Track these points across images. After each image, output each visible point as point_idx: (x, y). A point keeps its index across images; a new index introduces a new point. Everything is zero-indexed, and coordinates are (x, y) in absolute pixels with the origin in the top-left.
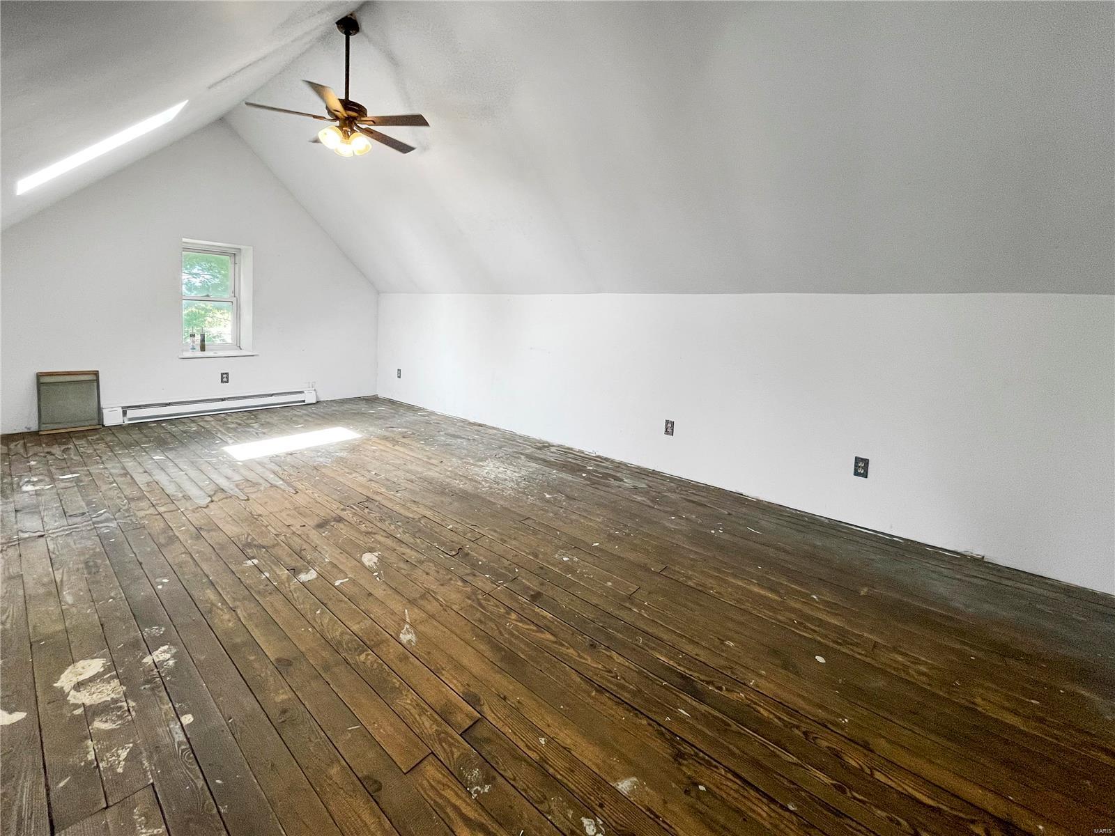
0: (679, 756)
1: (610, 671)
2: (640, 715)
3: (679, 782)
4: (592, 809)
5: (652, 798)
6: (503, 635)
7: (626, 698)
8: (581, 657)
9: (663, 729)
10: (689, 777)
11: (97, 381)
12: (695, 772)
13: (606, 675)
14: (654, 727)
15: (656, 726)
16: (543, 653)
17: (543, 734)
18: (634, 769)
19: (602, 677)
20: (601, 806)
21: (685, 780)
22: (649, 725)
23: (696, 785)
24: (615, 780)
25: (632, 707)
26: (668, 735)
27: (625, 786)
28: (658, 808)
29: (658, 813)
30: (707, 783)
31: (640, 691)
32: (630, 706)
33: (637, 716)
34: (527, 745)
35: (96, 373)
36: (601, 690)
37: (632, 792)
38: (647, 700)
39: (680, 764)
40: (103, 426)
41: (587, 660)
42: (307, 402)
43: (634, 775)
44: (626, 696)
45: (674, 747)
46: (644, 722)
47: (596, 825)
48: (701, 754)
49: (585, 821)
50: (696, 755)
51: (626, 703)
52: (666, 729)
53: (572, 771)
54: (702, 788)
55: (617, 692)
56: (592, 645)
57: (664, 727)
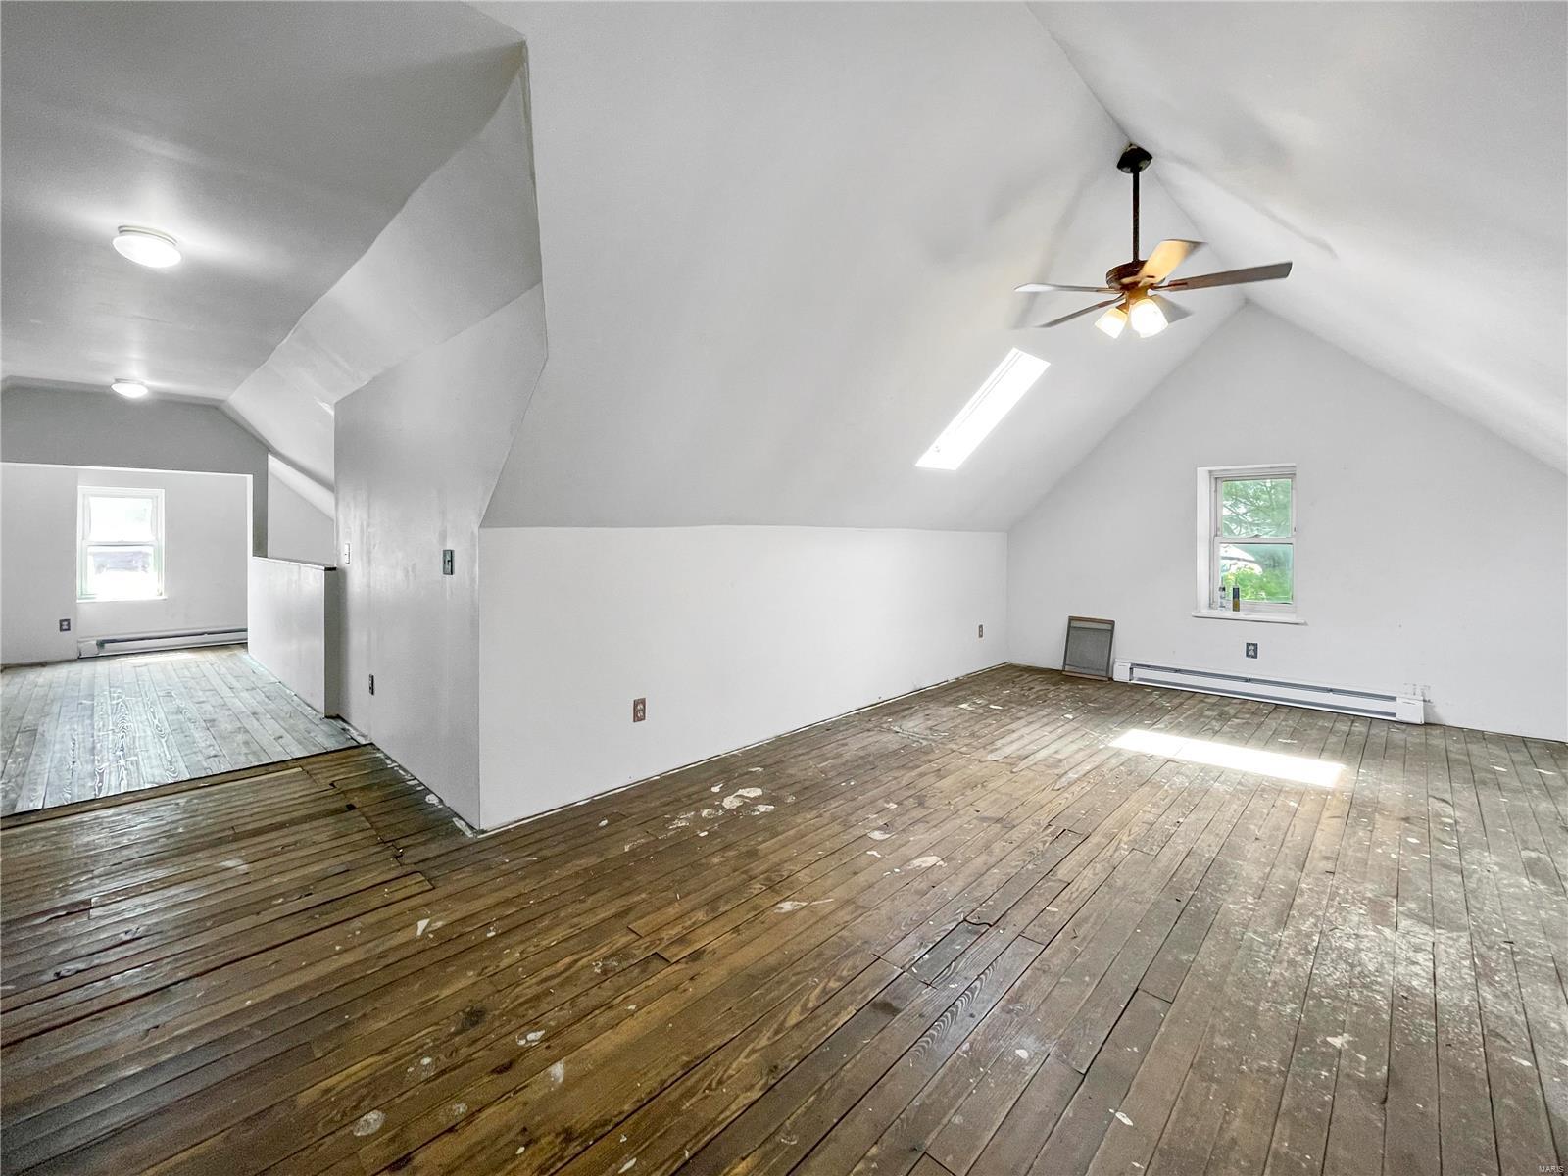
0: (569, 1136)
1: (720, 1082)
2: (639, 1104)
3: (539, 1126)
4: (547, 1040)
5: (533, 1094)
6: (793, 975)
7: (670, 1093)
8: (753, 1051)
9: (610, 1128)
10: (539, 1138)
11: (1112, 631)
12: (541, 1150)
13: (716, 1077)
14: (616, 1117)
15: (617, 1120)
16: (760, 1011)
17: (639, 1009)
18: (569, 1084)
19: (712, 1072)
20: (548, 1047)
21: (538, 1133)
22: (621, 1113)
23: (527, 1146)
24: (567, 1063)
25: (654, 1098)
26: (598, 1132)
27: (558, 1070)
28: (522, 1097)
29: (519, 1093)
30: (523, 1158)
31: (679, 1113)
32: (657, 1095)
33: (638, 1101)
34: (629, 996)
35: (1112, 623)
36: (688, 1069)
37: (549, 1075)
38: (661, 1118)
39: (557, 1135)
40: (1111, 679)
41: (746, 1057)
42: (1398, 718)
43: (564, 1082)
44: (673, 1094)
45: (581, 1135)
46: (627, 1108)
47: (533, 1041)
48: (559, 1165)
49: (540, 1034)
50: (561, 1159)
51: (661, 1092)
52: (609, 1131)
53: (591, 1029)
54: (521, 1150)
55: (682, 1083)
56: (776, 1067)
57: (612, 1130)
